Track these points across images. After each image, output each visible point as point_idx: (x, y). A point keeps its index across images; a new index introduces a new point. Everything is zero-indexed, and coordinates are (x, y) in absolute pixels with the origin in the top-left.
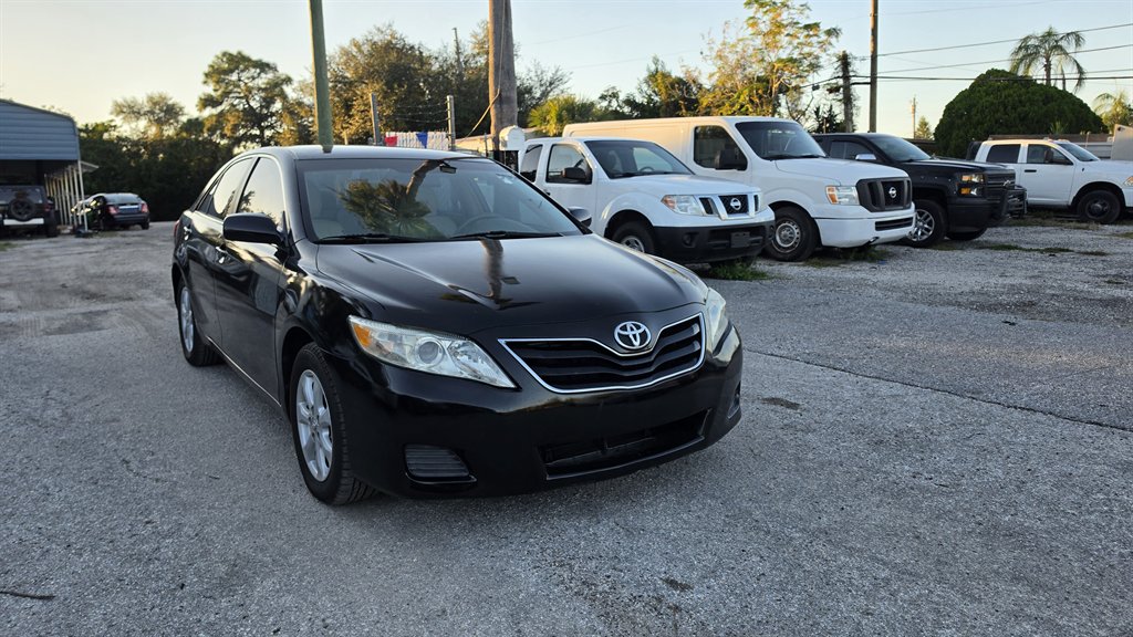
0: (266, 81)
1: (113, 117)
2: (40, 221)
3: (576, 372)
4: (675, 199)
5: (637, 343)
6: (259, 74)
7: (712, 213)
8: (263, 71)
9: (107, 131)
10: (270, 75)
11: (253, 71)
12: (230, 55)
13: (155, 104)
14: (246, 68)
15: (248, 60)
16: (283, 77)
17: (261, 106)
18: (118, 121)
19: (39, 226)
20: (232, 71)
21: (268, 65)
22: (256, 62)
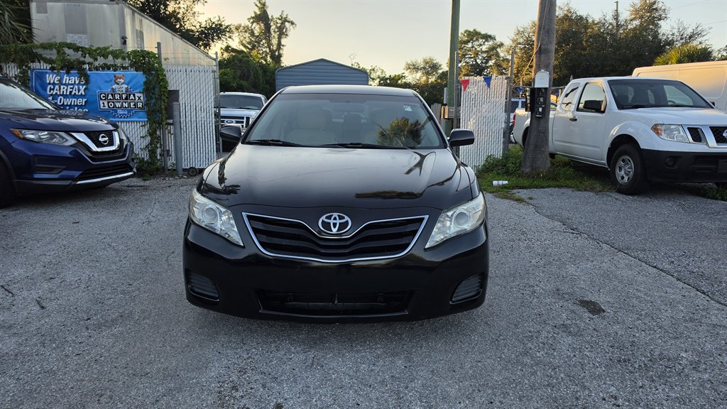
0: (488, 46)
1: (404, 71)
3: (285, 242)
4: (664, 127)
5: (335, 230)
6: (484, 42)
7: (700, 141)
8: (487, 40)
9: (399, 79)
10: (491, 43)
11: (481, 41)
12: (469, 32)
13: (427, 63)
14: (477, 40)
15: (479, 34)
16: (499, 43)
17: (482, 62)
18: (407, 73)
20: (468, 42)
21: (490, 37)
22: (484, 35)
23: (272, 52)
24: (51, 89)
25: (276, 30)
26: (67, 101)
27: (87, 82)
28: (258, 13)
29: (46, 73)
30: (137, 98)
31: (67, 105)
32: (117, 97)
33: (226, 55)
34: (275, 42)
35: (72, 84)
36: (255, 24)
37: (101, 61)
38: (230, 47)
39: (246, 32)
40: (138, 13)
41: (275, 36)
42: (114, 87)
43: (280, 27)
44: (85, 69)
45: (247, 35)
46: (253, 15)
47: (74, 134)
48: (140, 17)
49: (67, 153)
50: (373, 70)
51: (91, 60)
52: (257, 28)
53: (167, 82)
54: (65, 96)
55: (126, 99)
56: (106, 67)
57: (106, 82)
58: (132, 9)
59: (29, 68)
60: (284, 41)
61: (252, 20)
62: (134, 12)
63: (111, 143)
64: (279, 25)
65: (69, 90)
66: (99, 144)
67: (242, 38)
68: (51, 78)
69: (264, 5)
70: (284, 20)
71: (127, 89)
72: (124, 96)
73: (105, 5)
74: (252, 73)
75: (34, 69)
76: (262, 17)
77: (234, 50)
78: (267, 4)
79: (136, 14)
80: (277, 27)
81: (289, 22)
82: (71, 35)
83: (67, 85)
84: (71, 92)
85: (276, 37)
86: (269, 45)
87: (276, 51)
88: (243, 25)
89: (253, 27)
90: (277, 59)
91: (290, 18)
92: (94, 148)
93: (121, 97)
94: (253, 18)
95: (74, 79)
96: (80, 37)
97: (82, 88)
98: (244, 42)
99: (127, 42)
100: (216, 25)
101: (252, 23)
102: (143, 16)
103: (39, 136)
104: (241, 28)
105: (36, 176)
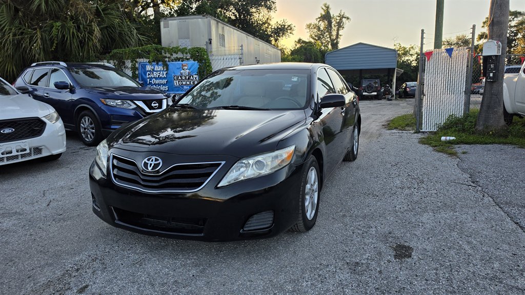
0: (517, 22)
2: (376, 93)
6: (513, 18)
8: (516, 17)
10: (520, 18)
13: (460, 39)
19: (375, 95)
21: (520, 13)
22: (513, 12)
23: (332, 40)
24: (149, 74)
25: (336, 25)
26: (157, 82)
27: (167, 69)
28: (323, 13)
29: (147, 64)
30: (194, 78)
31: (157, 84)
32: (184, 78)
33: (298, 46)
34: (334, 33)
35: (159, 71)
36: (321, 22)
37: (175, 56)
38: (301, 40)
39: (315, 28)
40: (221, 23)
41: (334, 28)
42: (182, 72)
43: (339, 22)
44: (166, 61)
45: (315, 30)
46: (320, 16)
47: (136, 102)
48: (223, 25)
49: (131, 113)
50: (412, 48)
51: (169, 55)
52: (322, 25)
53: (211, 67)
54: (156, 78)
55: (188, 79)
56: (178, 59)
57: (178, 68)
58: (216, 21)
59: (137, 62)
60: (341, 32)
61: (319, 20)
62: (218, 22)
63: (160, 107)
64: (338, 21)
65: (158, 74)
66: (151, 108)
67: (312, 33)
68: (149, 68)
69: (328, 8)
70: (342, 17)
71: (189, 73)
72: (187, 77)
73: (200, 20)
74: (313, 57)
75: (141, 63)
76: (327, 17)
77: (304, 42)
78: (330, 7)
79: (219, 24)
80: (336, 23)
81: (345, 18)
82: (181, 40)
83: (157, 71)
84: (159, 76)
85: (336, 29)
86: (331, 35)
87: (335, 40)
88: (313, 24)
89: (320, 24)
90: (335, 45)
91: (346, 15)
92: (148, 110)
93: (186, 78)
94: (319, 18)
95: (160, 68)
96: (186, 41)
97: (165, 73)
98: (313, 36)
99: (212, 42)
100: (281, 26)
101: (319, 21)
102: (224, 24)
103: (116, 103)
104: (312, 26)
105: (112, 127)
